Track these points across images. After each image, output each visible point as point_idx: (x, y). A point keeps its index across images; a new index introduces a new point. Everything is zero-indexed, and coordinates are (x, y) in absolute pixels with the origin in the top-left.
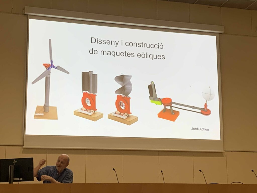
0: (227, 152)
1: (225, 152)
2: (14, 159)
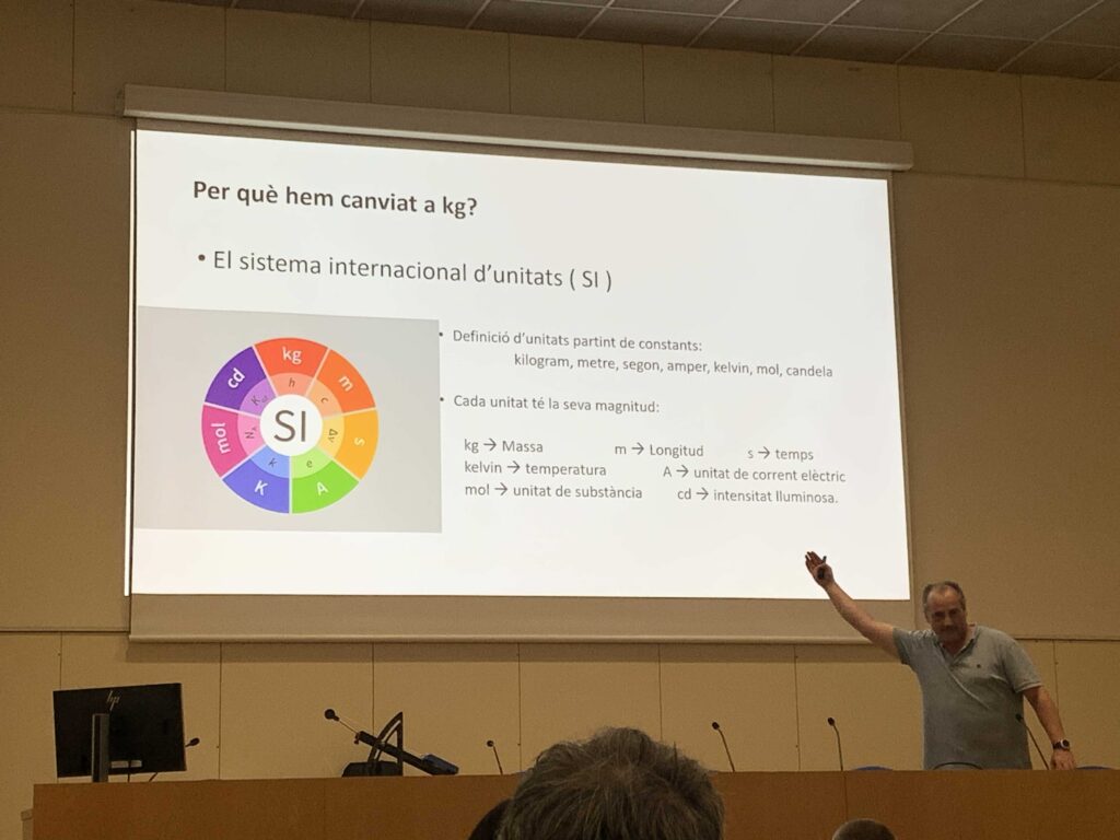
2: (109, 689)
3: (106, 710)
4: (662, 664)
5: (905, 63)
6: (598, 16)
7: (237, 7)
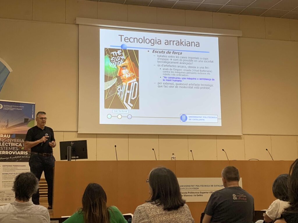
0: (245, 135)
1: (243, 135)
2: (71, 141)
3: (70, 145)
4: (189, 140)
5: (240, 14)
6: (176, 3)
7: (100, 1)
